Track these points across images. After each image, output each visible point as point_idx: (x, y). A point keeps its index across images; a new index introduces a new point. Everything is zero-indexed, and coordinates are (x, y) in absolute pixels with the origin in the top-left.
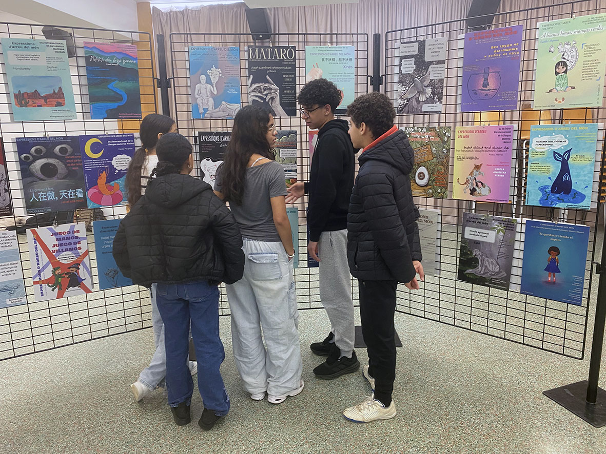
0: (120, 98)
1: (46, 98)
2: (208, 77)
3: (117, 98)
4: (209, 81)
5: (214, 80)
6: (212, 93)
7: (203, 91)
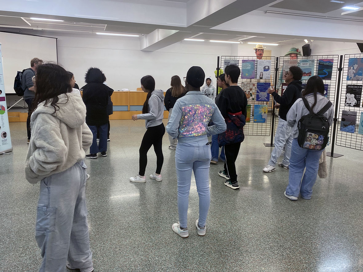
0: (326, 74)
1: (307, 74)
2: (353, 67)
3: (325, 74)
4: (353, 69)
5: (355, 68)
6: (354, 72)
7: (351, 72)
